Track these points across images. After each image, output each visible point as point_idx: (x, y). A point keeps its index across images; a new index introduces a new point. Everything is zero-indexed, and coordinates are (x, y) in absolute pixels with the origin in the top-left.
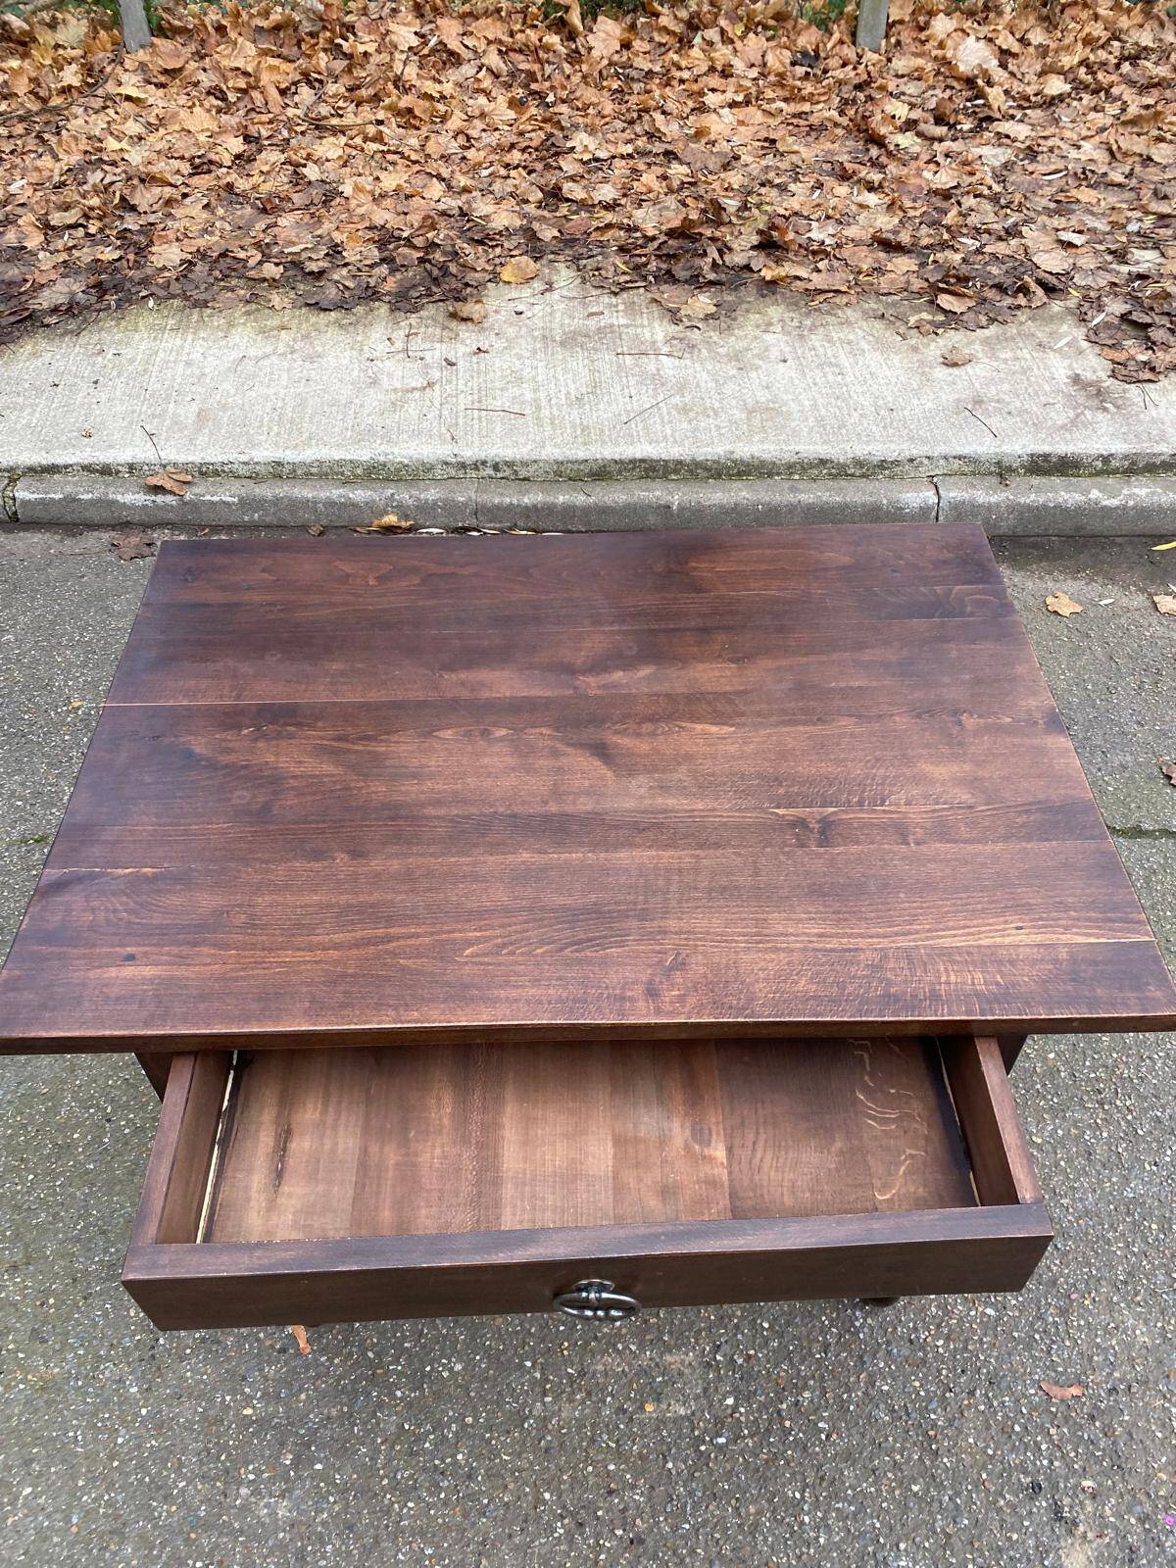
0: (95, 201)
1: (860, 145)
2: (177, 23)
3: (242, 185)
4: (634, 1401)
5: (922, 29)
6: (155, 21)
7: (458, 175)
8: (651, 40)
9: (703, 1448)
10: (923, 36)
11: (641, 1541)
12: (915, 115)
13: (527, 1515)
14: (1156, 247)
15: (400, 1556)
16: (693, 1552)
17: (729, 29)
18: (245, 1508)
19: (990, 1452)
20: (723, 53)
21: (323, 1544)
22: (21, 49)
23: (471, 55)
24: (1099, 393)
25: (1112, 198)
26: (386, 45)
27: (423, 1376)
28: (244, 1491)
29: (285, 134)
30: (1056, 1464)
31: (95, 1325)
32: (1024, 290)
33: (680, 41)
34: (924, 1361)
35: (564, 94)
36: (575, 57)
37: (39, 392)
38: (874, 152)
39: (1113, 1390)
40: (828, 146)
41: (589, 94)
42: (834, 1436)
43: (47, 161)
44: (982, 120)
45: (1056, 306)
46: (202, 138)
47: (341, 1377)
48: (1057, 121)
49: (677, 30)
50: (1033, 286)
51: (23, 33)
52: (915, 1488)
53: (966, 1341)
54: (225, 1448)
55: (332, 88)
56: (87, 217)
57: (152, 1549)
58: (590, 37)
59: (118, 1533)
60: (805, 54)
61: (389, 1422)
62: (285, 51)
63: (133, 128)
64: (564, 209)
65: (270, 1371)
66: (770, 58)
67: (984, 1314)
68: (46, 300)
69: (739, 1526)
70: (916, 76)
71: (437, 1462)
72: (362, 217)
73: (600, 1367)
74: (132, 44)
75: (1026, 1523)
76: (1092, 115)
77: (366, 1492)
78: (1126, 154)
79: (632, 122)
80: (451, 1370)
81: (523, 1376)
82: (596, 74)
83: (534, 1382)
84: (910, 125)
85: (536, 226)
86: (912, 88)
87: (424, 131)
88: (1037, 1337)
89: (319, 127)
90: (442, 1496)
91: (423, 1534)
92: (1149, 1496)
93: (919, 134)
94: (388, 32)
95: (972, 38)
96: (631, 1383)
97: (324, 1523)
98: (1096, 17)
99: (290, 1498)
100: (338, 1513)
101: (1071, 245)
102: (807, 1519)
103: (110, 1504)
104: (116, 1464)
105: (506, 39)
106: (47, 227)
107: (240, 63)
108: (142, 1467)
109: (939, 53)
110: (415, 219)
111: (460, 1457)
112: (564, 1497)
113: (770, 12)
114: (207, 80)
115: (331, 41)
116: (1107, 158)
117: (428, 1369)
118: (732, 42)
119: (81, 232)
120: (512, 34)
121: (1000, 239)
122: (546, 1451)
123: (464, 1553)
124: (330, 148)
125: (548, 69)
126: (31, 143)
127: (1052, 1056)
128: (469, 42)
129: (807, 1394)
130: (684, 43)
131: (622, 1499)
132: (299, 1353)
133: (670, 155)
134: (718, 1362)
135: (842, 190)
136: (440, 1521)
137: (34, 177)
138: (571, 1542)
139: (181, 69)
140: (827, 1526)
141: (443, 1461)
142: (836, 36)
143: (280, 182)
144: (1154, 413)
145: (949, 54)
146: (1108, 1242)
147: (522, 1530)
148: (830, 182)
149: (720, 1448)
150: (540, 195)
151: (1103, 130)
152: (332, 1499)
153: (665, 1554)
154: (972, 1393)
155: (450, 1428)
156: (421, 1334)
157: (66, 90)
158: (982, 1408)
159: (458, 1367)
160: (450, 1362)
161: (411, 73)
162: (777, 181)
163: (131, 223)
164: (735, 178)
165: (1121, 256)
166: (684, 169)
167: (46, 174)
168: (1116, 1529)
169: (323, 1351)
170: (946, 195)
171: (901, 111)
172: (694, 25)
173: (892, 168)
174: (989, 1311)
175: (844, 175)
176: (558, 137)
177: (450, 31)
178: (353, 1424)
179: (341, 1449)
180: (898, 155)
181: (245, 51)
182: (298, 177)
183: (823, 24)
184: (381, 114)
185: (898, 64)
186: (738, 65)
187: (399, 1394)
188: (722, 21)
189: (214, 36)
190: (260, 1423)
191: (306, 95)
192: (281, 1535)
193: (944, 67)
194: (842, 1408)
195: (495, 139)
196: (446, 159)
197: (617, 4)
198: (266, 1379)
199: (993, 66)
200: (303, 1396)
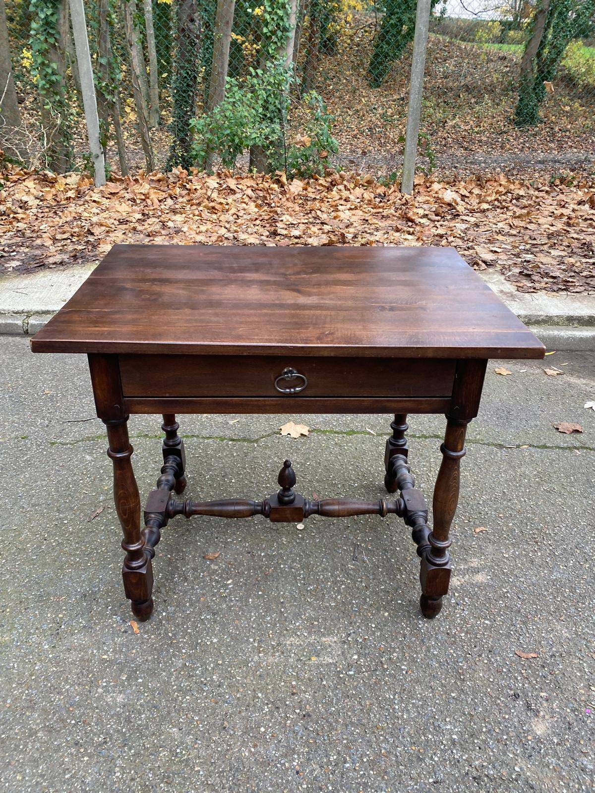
0: (77, 230)
1: (404, 222)
2: (118, 177)
3: (139, 228)
4: (306, 656)
5: (428, 188)
6: (109, 176)
7: (233, 227)
8: (315, 188)
9: (341, 676)
10: (429, 190)
11: (309, 716)
12: (426, 212)
13: (249, 703)
14: (532, 254)
15: (181, 720)
16: (337, 721)
17: (348, 185)
18: (100, 698)
19: (491, 680)
20: (345, 194)
21: (140, 714)
22: (50, 185)
23: (240, 191)
24: (512, 295)
25: (512, 239)
26: (205, 186)
27: (197, 643)
28: (100, 690)
29: (160, 214)
30: (526, 685)
31: (29, 620)
32: (478, 264)
33: (328, 189)
34: (455, 642)
35: (279, 205)
36: (284, 193)
37: (44, 288)
38: (410, 224)
39: (553, 656)
40: (391, 222)
41: (290, 204)
42: (410, 672)
43: (58, 219)
44: (455, 216)
45: (491, 270)
46: (124, 214)
47: (154, 644)
48: (487, 217)
49: (327, 185)
50: (480, 262)
51: (53, 178)
52: (453, 695)
53: (476, 634)
54: (92, 672)
55: (180, 200)
56: (72, 235)
57: (48, 715)
58: (290, 186)
59: (32, 708)
60: (380, 195)
61: (180, 663)
62: (162, 188)
63: (95, 210)
64: (278, 238)
65: (118, 640)
66: (365, 196)
67: (484, 623)
68: (51, 260)
69: (361, 710)
70: (427, 202)
71: (202, 679)
72: (191, 238)
73: (288, 642)
74: (98, 184)
75: (512, 711)
76: (501, 215)
77: (163, 693)
78: (517, 227)
79: (307, 214)
80: (211, 642)
81: (249, 645)
82: (292, 198)
83: (253, 648)
84: (425, 216)
85: (266, 243)
86: (425, 206)
87: (219, 214)
88: (512, 633)
89: (174, 212)
90: (205, 694)
91: (194, 711)
92: (576, 700)
93: (429, 219)
94: (206, 182)
95: (449, 191)
96: (305, 648)
97: (141, 705)
98: (501, 185)
99: (125, 694)
100: (149, 701)
101: (496, 252)
102: (397, 707)
103: (27, 695)
104: (33, 678)
105: (255, 186)
106: (55, 240)
107: (143, 191)
108: (47, 679)
109: (436, 195)
110: (214, 239)
111: (214, 677)
112: (269, 695)
113: (365, 180)
114: (128, 196)
115: (182, 185)
116: (509, 228)
117: (200, 641)
118: (349, 190)
119: (69, 241)
120: (257, 184)
121: (465, 250)
122: (260, 676)
123: (216, 719)
124: (179, 218)
125: (272, 197)
126: (51, 214)
127: (511, 524)
128: (238, 186)
129: (395, 654)
130: (329, 189)
131: (299, 697)
132: (133, 633)
133: (323, 223)
134: (349, 641)
135: (398, 234)
136: (203, 705)
137: (51, 224)
138: (272, 716)
139: (118, 193)
140: (408, 710)
141: (206, 679)
142: (393, 189)
143: (157, 227)
144: (537, 302)
145: (440, 196)
146: (545, 596)
147: (246, 709)
148: (391, 232)
149: (350, 676)
150: (268, 233)
151: (506, 219)
152: (146, 694)
153: (322, 721)
154: (480, 656)
155: (210, 666)
156: (197, 627)
157: (68, 199)
158: (486, 661)
159: (215, 640)
160: (211, 638)
161: (215, 195)
162: (369, 231)
163: (91, 238)
164: (351, 230)
165: (518, 256)
166: (330, 227)
167: (57, 223)
168: (560, 714)
169: (146, 632)
170: (441, 236)
171: (421, 212)
172: (333, 184)
173: (418, 228)
174: (487, 622)
175: (398, 230)
176: (276, 217)
177: (232, 183)
178: (159, 663)
179: (153, 673)
180: (420, 224)
181: (145, 187)
182: (164, 226)
183: (387, 185)
184: (201, 208)
185: (419, 199)
186: (352, 197)
187: (184, 651)
188: (345, 183)
189: (133, 183)
190: (111, 662)
191: (170, 202)
192: (118, 709)
193: (438, 200)
194: (414, 661)
195: (249, 217)
196: (228, 222)
197: (301, 175)
198: (116, 644)
199: (459, 200)
200: (134, 651)
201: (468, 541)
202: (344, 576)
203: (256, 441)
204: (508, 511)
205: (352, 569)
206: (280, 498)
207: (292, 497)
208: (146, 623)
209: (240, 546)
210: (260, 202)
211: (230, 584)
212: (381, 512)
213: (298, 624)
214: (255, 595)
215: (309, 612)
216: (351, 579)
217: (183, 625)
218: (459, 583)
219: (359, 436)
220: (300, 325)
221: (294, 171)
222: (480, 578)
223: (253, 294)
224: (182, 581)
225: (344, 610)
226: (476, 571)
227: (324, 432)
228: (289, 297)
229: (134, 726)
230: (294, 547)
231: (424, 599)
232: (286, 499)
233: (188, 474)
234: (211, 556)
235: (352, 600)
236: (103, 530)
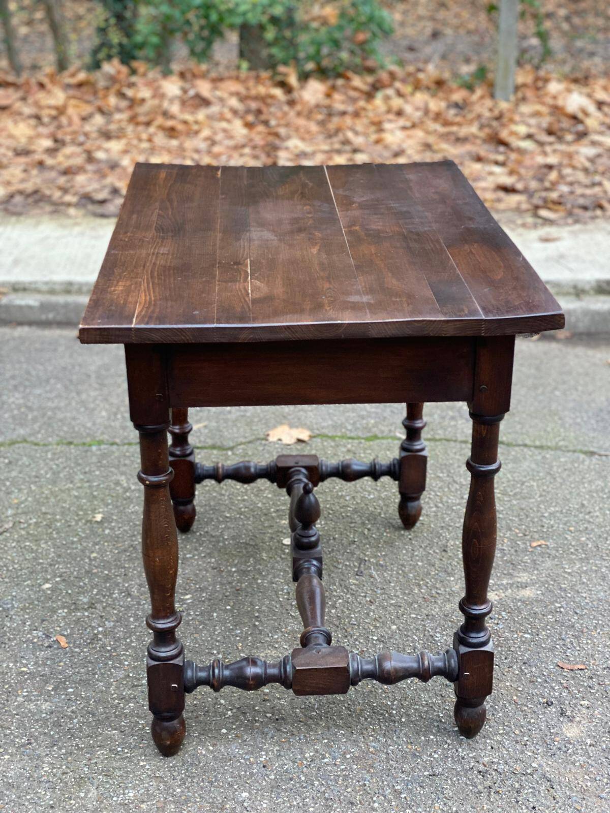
1: (493, 147)
3: (49, 161)
5: (539, 90)
8: (346, 95)
10: (541, 93)
11: (283, 719)
12: (532, 130)
13: (209, 709)
15: (123, 724)
16: (317, 724)
17: (402, 89)
18: (21, 706)
19: (520, 689)
20: (397, 102)
21: (71, 719)
23: (218, 101)
26: (159, 94)
28: (20, 699)
29: (83, 139)
30: (564, 694)
32: (601, 207)
33: (367, 95)
35: (283, 122)
36: (291, 103)
38: (502, 149)
40: (469, 147)
41: (301, 122)
44: (580, 135)
46: (23, 140)
47: (87, 656)
49: (365, 89)
54: (9, 683)
55: (117, 116)
58: (303, 92)
60: (456, 104)
61: (121, 674)
62: (85, 98)
65: (41, 654)
66: (432, 105)
67: (522, 636)
69: (350, 714)
70: (537, 114)
73: (262, 654)
75: (541, 717)
77: (100, 701)
79: (331, 136)
82: (306, 111)
84: (530, 136)
86: (533, 121)
87: (182, 139)
88: (558, 646)
89: (107, 135)
93: (534, 141)
94: (160, 87)
95: (576, 94)
97: (72, 712)
99: (51, 702)
100: (82, 708)
102: (394, 712)
105: (244, 92)
107: (53, 103)
109: (553, 102)
114: (27, 111)
115: (119, 91)
118: (404, 96)
120: (248, 89)
121: (587, 187)
124: (115, 146)
125: (272, 109)
128: (215, 93)
130: (369, 96)
131: (272, 703)
138: (237, 720)
140: (408, 715)
142: (479, 93)
143: (79, 161)
145: (560, 103)
147: (205, 714)
152: (79, 702)
153: (298, 724)
154: (510, 667)
158: (517, 672)
161: (175, 109)
168: (601, 719)
169: (77, 646)
170: (550, 167)
171: (522, 130)
172: (376, 87)
173: (513, 156)
174: (526, 635)
175: (479, 159)
176: (277, 142)
177: (204, 88)
178: (94, 674)
179: (86, 684)
180: (520, 151)
181: (58, 97)
182: (90, 159)
183: (470, 88)
184: (152, 129)
185: (525, 109)
186: (408, 109)
187: (126, 663)
188: (398, 84)
189: (35, 88)
190: (32, 675)
191: (99, 120)
192: (44, 715)
193: (557, 110)
195: (231, 143)
196: (197, 151)
197: (322, 73)
198: (37, 657)
199: (592, 108)
200: (62, 664)
201: (518, 555)
202: (343, 591)
203: (231, 449)
204: (583, 524)
205: (354, 584)
209: (204, 562)
210: (250, 118)
211: (188, 599)
213: (276, 637)
214: (221, 609)
215: (293, 626)
216: (352, 594)
217: (125, 639)
218: (497, 598)
219: (385, 441)
221: (310, 66)
222: (527, 593)
224: (124, 596)
225: (338, 623)
226: (524, 586)
227: (332, 438)
229: (64, 729)
230: (277, 562)
235: (350, 614)
236: (14, 547)
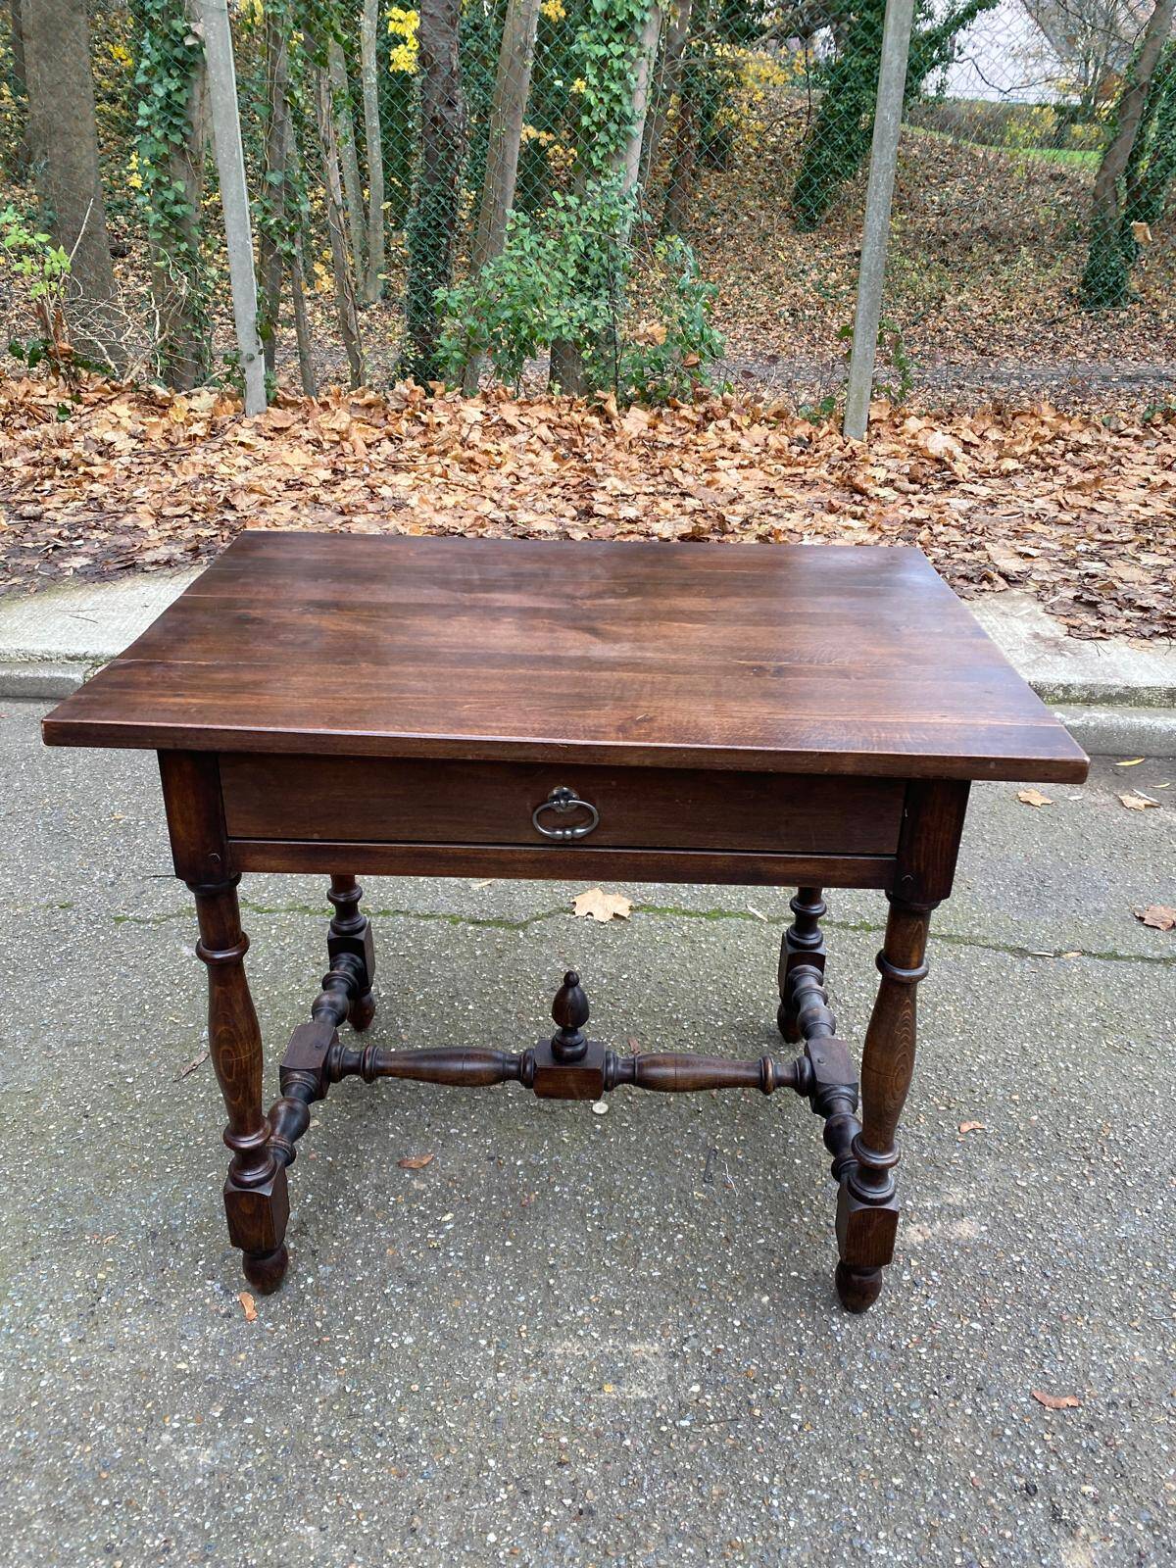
0: (203, 499)
1: (847, 494)
2: (289, 397)
3: (325, 497)
4: (594, 1382)
5: (897, 427)
6: (272, 395)
7: (507, 498)
8: (673, 425)
9: (664, 1428)
10: (898, 431)
11: (591, 1512)
12: (891, 476)
13: (469, 1480)
14: (1101, 560)
15: (326, 1509)
16: (647, 1527)
17: (738, 421)
18: (165, 1454)
19: (979, 1452)
20: (732, 436)
21: (243, 1491)
22: (160, 411)
23: (525, 428)
24: (1057, 644)
25: (1062, 531)
26: (457, 418)
27: (372, 1345)
28: (166, 1438)
29: (367, 470)
30: (1052, 1468)
31: (38, 1281)
32: (990, 580)
33: (698, 426)
34: (906, 1366)
35: (600, 456)
36: (610, 433)
37: (131, 610)
38: (858, 498)
39: (1113, 1404)
40: (819, 494)
41: (621, 456)
42: (808, 1427)
43: (168, 477)
44: (949, 483)
45: (1016, 592)
46: (298, 469)
47: (284, 1341)
48: (1013, 486)
49: (696, 419)
50: (996, 576)
51: (165, 399)
52: (896, 1481)
53: (951, 1350)
54: (152, 1397)
55: (408, 444)
56: (194, 510)
57: (57, 1486)
58: (623, 421)
59: (25, 1469)
60: (800, 440)
61: (332, 1386)
62: (374, 421)
63: (242, 462)
64: (593, 521)
65: (212, 1332)
66: (772, 441)
67: (969, 1327)
68: (149, 556)
69: (701, 1505)
70: (894, 455)
71: (376, 1424)
72: (424, 520)
73: (559, 1351)
74: (250, 411)
75: (1020, 1523)
76: (1042, 483)
77: (295, 1448)
78: (1073, 507)
79: (655, 475)
80: (401, 1344)
81: (476, 1352)
82: (627, 444)
83: (486, 1360)
84: (889, 483)
85: (569, 530)
86: (890, 463)
87: (481, 473)
88: (1027, 1351)
89: (395, 467)
90: (378, 1456)
91: (353, 1492)
92: (1158, 1505)
93: (896, 489)
94: (459, 411)
95: (939, 433)
96: (591, 1366)
97: (246, 1474)
98: (1043, 423)
99: (215, 1448)
100: (263, 1465)
101: (1028, 556)
102: (775, 1503)
103: (19, 1441)
104: (34, 1404)
105: (555, 419)
106: (159, 516)
107: (336, 426)
108: (61, 1408)
109: (913, 442)
110: (468, 521)
111: (401, 1420)
112: (511, 1465)
113: (772, 411)
114: (306, 435)
115: (412, 414)
116: (1057, 508)
117: (377, 1340)
118: (740, 429)
119: (187, 519)
120: (560, 416)
121: (967, 550)
122: (495, 1421)
123: (396, 1510)
124: (403, 480)
125: (588, 440)
126: (157, 468)
127: (1035, 1118)
128: (522, 419)
129: (778, 1387)
130: (700, 428)
131: (573, 1471)
132: (244, 1319)
133: (683, 495)
134: (685, 1353)
135: (832, 518)
136: (373, 1479)
137: (155, 487)
138: (514, 1509)
139: (287, 429)
140: (798, 1511)
141: (383, 1423)
142: (826, 428)
143: (360, 497)
144: (1108, 659)
145: (921, 443)
146: (1101, 1274)
147: (461, 1493)
148: (819, 514)
149: (682, 1430)
150: (575, 513)
151: (1052, 492)
152: (258, 1451)
153: (616, 1526)
154: (958, 1397)
155: (394, 1394)
156: (374, 1310)
157: (193, 438)
158: (969, 1411)
159: (409, 1340)
160: (401, 1335)
161: (475, 436)
162: (774, 512)
163: (230, 516)
164: (740, 508)
165: (1072, 564)
166: (697, 502)
167: (165, 485)
168: (1122, 1533)
169: (269, 1318)
170: (919, 523)
171: (881, 474)
172: (709, 417)
173: (873, 507)
174: (975, 1325)
175: (832, 510)
176: (593, 481)
177: (510, 413)
178: (291, 1384)
179: (276, 1406)
180: (878, 499)
181: (342, 419)
182: (373, 495)
183: (816, 421)
184: (447, 461)
185: (879, 448)
186: (745, 444)
187: (343, 1360)
188: (732, 415)
189: (320, 409)
190: (194, 1377)
191: (387, 447)
192: (199, 1480)
193: (917, 451)
194: (817, 1402)
195: (539, 480)
196: (499, 490)
197: (647, 400)
198: (206, 1339)
199: (958, 451)
200: (242, 1357)
201: (943, 1149)
202: (683, 1215)
203: (523, 926)
204: (1030, 1088)
205: (701, 1200)
206: (556, 1048)
207: (580, 1048)
208: (272, 1299)
209: (475, 1144)
210: (562, 450)
211: (448, 1222)
212: (763, 1084)
213: (580, 1313)
214: (497, 1248)
215: (608, 1289)
216: (698, 1221)
217: (346, 1303)
218: (920, 1238)
219: (733, 921)
220: (587, 700)
221: (632, 391)
222: (966, 1229)
223: (505, 636)
224: (351, 1210)
225: (678, 1287)
226: (958, 1213)
227: (662, 911)
228: (575, 644)
229: (228, 1517)
230: (584, 1149)
231: (844, 1271)
232: (568, 1050)
233: (379, 989)
234: (413, 1161)
235: (696, 1266)
236: (203, 1101)
